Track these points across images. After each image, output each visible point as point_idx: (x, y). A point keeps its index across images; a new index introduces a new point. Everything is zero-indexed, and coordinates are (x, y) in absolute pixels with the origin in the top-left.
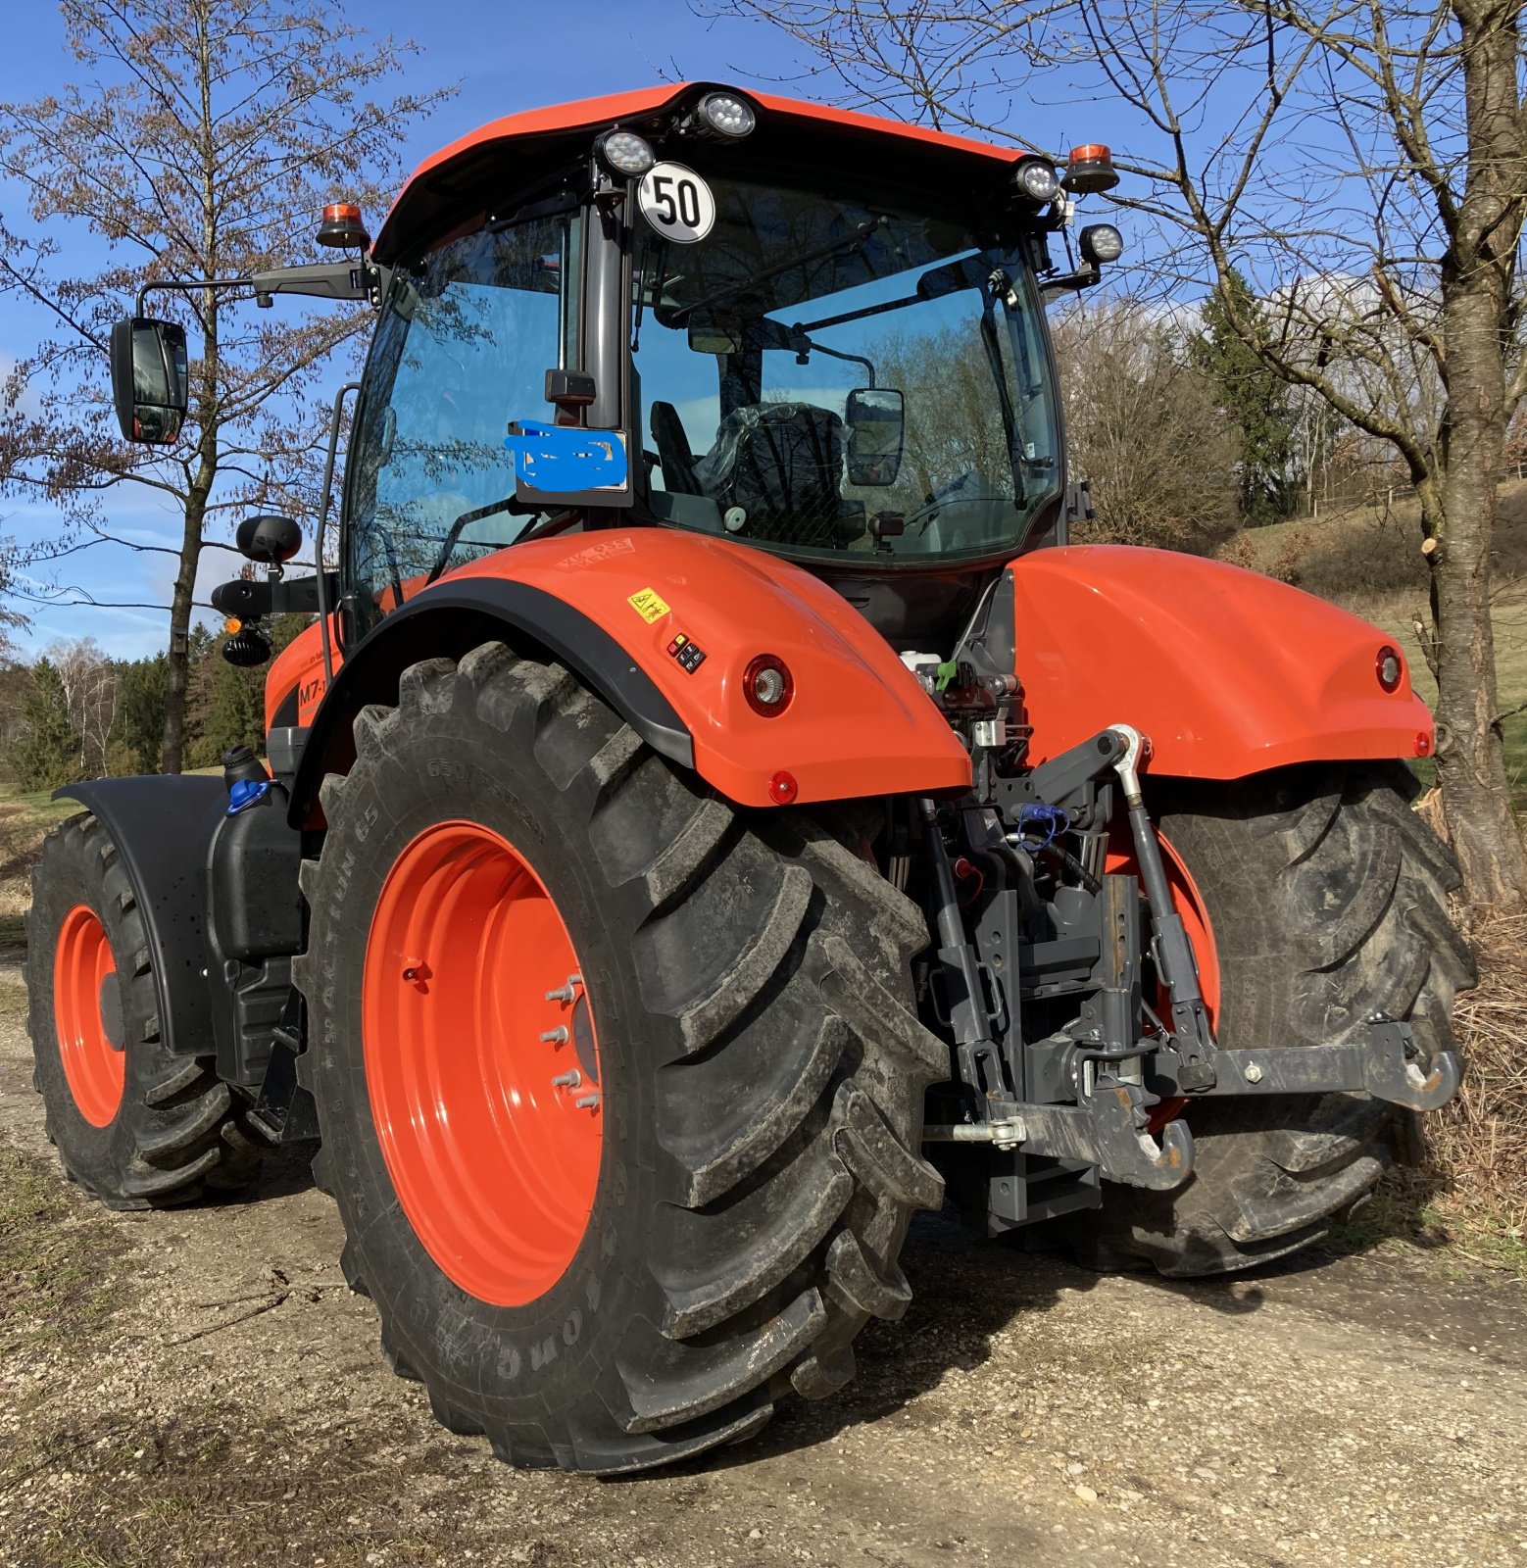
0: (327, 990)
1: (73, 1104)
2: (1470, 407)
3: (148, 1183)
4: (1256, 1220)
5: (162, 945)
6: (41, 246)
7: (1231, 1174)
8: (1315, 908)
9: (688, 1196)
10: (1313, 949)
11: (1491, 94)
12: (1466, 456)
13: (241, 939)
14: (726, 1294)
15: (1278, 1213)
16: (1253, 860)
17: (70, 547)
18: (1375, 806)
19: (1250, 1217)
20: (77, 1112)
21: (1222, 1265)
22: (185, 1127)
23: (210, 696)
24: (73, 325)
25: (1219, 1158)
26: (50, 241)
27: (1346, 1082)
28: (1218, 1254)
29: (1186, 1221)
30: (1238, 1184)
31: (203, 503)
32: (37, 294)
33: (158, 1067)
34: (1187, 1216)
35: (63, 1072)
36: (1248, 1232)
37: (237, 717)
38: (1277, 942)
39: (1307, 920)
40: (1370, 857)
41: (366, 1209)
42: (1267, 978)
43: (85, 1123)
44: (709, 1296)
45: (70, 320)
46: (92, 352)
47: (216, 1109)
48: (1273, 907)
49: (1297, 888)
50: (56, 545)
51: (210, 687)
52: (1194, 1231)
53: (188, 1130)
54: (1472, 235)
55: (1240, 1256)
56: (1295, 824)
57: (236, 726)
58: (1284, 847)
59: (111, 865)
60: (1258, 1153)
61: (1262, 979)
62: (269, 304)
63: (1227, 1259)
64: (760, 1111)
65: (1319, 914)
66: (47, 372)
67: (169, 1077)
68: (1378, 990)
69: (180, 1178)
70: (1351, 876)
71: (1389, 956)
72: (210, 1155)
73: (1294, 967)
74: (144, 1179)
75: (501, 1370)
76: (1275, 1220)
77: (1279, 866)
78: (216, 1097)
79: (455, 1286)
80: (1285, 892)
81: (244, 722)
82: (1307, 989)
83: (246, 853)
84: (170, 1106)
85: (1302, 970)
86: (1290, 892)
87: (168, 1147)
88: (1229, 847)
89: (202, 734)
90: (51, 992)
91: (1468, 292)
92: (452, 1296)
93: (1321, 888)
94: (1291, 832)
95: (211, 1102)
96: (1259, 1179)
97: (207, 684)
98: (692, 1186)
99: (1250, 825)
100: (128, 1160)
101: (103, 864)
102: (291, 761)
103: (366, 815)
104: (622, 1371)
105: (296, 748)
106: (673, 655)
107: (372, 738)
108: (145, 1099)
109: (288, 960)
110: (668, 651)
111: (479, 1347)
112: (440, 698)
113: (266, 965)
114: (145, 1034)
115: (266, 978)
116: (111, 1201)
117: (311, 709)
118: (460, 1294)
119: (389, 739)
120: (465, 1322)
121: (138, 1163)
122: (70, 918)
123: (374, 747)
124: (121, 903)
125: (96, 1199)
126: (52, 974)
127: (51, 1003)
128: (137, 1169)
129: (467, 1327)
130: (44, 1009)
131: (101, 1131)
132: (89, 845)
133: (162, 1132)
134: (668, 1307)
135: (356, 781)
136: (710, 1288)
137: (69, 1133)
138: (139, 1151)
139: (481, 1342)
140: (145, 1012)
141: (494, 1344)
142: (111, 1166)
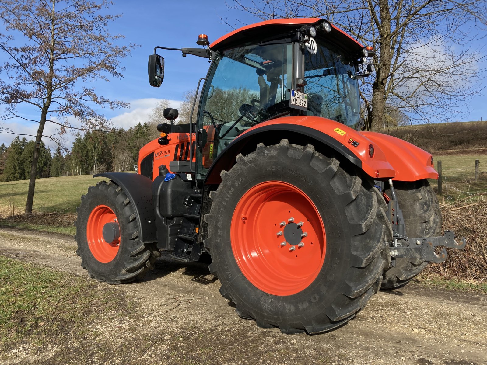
0: (219, 222)
1: (93, 257)
2: (377, 115)
3: (125, 277)
4: (406, 275)
5: (139, 214)
6: (9, 37)
7: (400, 266)
8: (423, 209)
9: (362, 265)
10: (424, 218)
11: (386, 52)
12: (375, 125)
13: (170, 212)
14: (365, 287)
15: (410, 274)
16: (410, 199)
17: (7, 118)
18: (428, 189)
19: (405, 275)
20: (95, 259)
21: (394, 286)
22: (138, 262)
23: (5, 163)
24: (15, 59)
25: (398, 262)
26: (12, 36)
27: (439, 244)
28: (393, 284)
29: (388, 276)
30: (402, 268)
31: (47, 110)
32: (5, 50)
33: (134, 246)
34: (389, 275)
35: (89, 249)
36: (404, 278)
37: (13, 169)
38: (415, 216)
39: (422, 212)
40: (430, 199)
41: (231, 275)
42: (412, 224)
43: (99, 262)
44: (361, 288)
45: (14, 58)
46: (18, 67)
47: (147, 257)
48: (414, 209)
49: (419, 205)
50: (3, 117)
51: (5, 161)
52: (390, 279)
53: (139, 262)
54: (381, 80)
55: (397, 284)
56: (420, 191)
57: (13, 171)
58: (418, 196)
59: (119, 194)
60: (408, 261)
61: (411, 224)
62: (185, 56)
63: (395, 284)
64: (374, 246)
65: (424, 210)
66: (6, 71)
67: (137, 249)
68: (433, 226)
69: (133, 275)
70: (428, 203)
71: (434, 220)
72: (142, 269)
73: (418, 221)
74: (124, 276)
75: (287, 311)
76: (409, 275)
77: (416, 200)
78: (147, 254)
79: (264, 292)
80: (417, 206)
81: (15, 170)
82: (421, 226)
83: (172, 191)
84: (135, 257)
85: (421, 222)
86: (418, 206)
87: (134, 267)
88: (404, 196)
89: (2, 173)
90: (86, 228)
91: (379, 91)
92: (263, 295)
93: (423, 205)
94: (419, 193)
95: (145, 255)
96: (407, 266)
97: (5, 160)
98: (363, 262)
99: (409, 192)
100: (121, 271)
101: (117, 194)
102: (178, 169)
103: (240, 179)
104: (333, 307)
105: (180, 166)
106: (350, 143)
107: (244, 161)
108: (130, 254)
109: (180, 218)
110: (348, 142)
111: (278, 306)
112: (272, 151)
113: (175, 219)
114: (132, 237)
115: (175, 222)
116: (110, 282)
117: (159, 158)
118: (267, 294)
119: (251, 161)
120: (270, 301)
121: (124, 271)
122: (96, 209)
123: (244, 163)
124: (124, 204)
125: (103, 282)
126: (86, 224)
127: (86, 231)
128: (123, 273)
129: (272, 302)
130: (83, 233)
131: (106, 264)
132: (109, 189)
133: (132, 263)
134: (352, 290)
135: (237, 171)
136: (361, 286)
137: (93, 265)
138: (126, 268)
139: (278, 304)
140: (131, 232)
141: (283, 305)
142: (113, 273)
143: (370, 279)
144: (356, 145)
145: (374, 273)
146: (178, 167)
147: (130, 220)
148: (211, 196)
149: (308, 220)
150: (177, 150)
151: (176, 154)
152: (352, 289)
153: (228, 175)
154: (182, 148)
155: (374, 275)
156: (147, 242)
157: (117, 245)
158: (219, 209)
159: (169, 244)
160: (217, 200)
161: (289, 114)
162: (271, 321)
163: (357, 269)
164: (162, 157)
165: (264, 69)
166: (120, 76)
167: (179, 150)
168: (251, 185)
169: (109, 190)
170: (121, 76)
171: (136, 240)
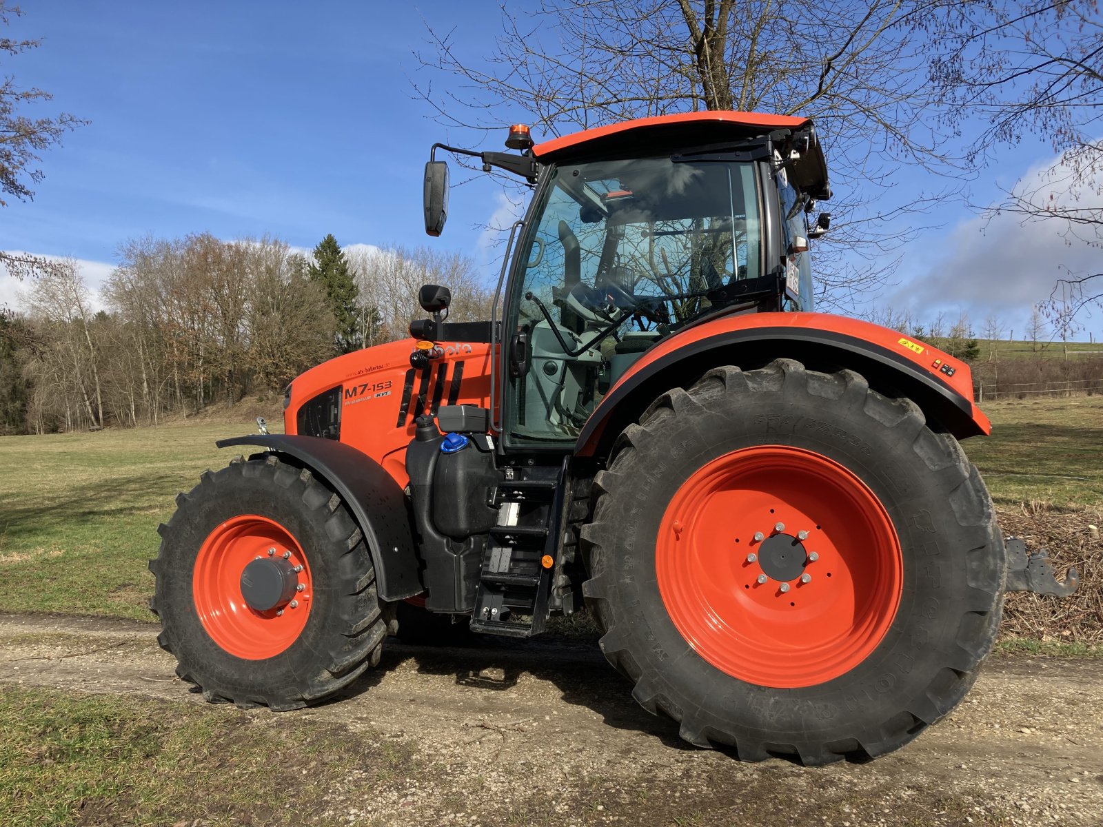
0: (629, 540)
1: (218, 648)
3: (326, 688)
13: (463, 525)
33: (356, 609)
47: (378, 637)
59: (309, 486)
62: (489, 170)
67: (364, 616)
72: (362, 667)
74: (323, 686)
78: (380, 629)
79: (752, 685)
84: (357, 636)
90: (190, 577)
92: (751, 690)
95: (376, 631)
98: (993, 601)
100: (318, 674)
101: (302, 486)
102: (463, 424)
103: (684, 444)
104: (929, 696)
105: (467, 417)
106: (936, 368)
107: (694, 404)
108: (350, 631)
109: (482, 536)
110: (933, 366)
111: (796, 709)
112: (764, 383)
113: (472, 539)
114: (355, 590)
115: (472, 546)
116: (282, 706)
117: (358, 400)
118: (759, 688)
119: (711, 405)
120: (772, 700)
121: (326, 675)
122: (225, 525)
123: (693, 408)
124: (329, 510)
125: (251, 708)
126: (192, 565)
127: (190, 584)
128: (321, 679)
129: (776, 702)
130: (182, 588)
131: (264, 661)
132: (277, 475)
133: (349, 652)
134: (972, 659)
135: (674, 426)
136: (983, 649)
137: (220, 668)
138: (336, 665)
139: (795, 706)
140: (349, 576)
141: (808, 706)
142: (294, 680)
143: (993, 634)
144: (950, 373)
145: (994, 622)
146: (464, 421)
147: (350, 548)
148: (604, 483)
149: (818, 528)
150: (409, 380)
151: (407, 392)
152: (972, 656)
153: (650, 435)
154: (426, 377)
155: (996, 625)
156: (395, 599)
157: (279, 613)
158: (627, 510)
159: (463, 599)
160: (621, 489)
161: (756, 308)
162: (781, 743)
163: (977, 615)
164: (369, 398)
165: (605, 209)
166: (22, 195)
167: (418, 382)
168: (709, 456)
169: (275, 477)
170: (25, 193)
171: (361, 595)
